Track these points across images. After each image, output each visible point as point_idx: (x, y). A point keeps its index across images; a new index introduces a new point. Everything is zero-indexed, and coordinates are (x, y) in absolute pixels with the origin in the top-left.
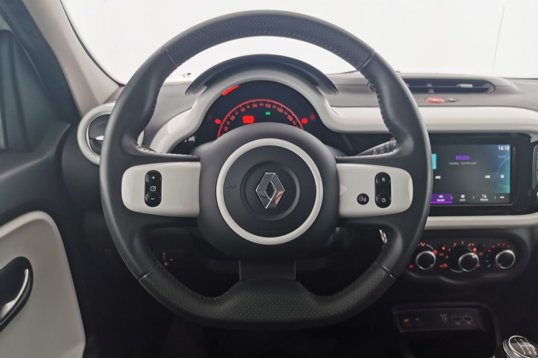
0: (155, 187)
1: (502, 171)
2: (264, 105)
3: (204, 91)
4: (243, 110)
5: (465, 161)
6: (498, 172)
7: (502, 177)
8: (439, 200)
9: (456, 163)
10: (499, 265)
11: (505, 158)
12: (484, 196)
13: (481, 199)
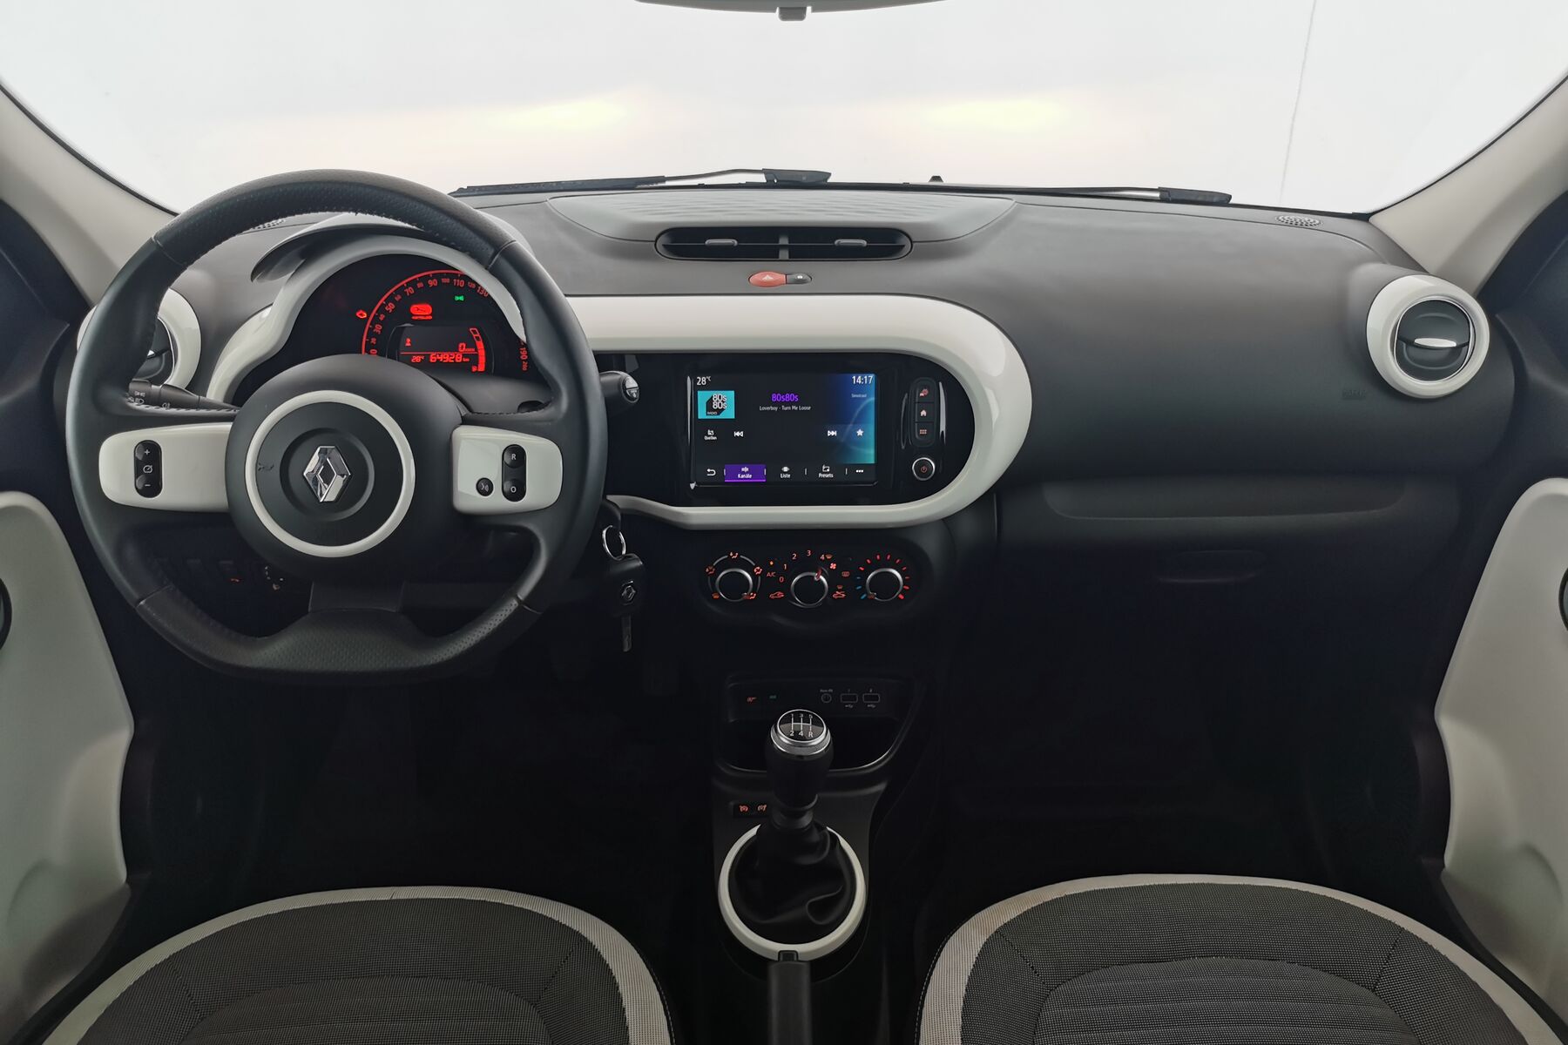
0: (151, 467)
1: (859, 422)
2: (452, 281)
3: (299, 268)
4: (410, 290)
5: (790, 404)
6: (851, 425)
7: (860, 433)
8: (743, 476)
9: (772, 408)
10: (873, 595)
11: (864, 399)
12: (826, 469)
13: (820, 475)
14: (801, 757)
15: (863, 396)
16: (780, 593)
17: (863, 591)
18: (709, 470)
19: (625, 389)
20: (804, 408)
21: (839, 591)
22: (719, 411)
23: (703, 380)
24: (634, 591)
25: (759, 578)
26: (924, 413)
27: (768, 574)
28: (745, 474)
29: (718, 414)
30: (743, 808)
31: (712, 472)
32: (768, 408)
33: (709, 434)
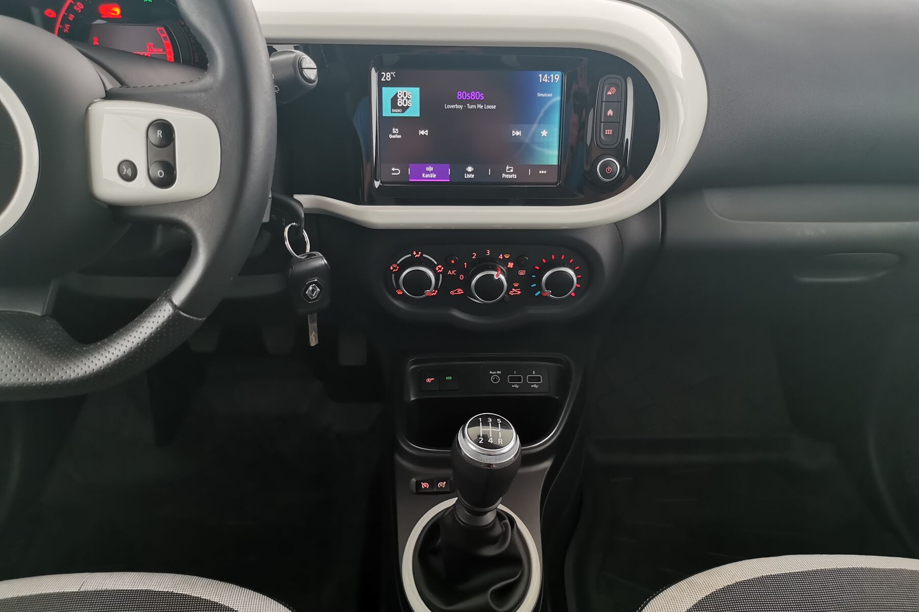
1: (544, 121)
5: (475, 102)
6: (535, 126)
7: (544, 133)
8: (427, 176)
9: (457, 106)
10: (548, 293)
11: (550, 98)
12: (509, 169)
13: (504, 175)
14: (490, 465)
15: (549, 95)
16: (460, 290)
17: (539, 288)
18: (393, 169)
19: (301, 69)
20: (489, 107)
21: (516, 288)
22: (404, 109)
23: (387, 76)
24: (318, 290)
25: (441, 275)
26: (610, 112)
27: (449, 272)
28: (430, 174)
29: (403, 112)
30: (425, 485)
31: (396, 171)
32: (453, 106)
33: (394, 132)
